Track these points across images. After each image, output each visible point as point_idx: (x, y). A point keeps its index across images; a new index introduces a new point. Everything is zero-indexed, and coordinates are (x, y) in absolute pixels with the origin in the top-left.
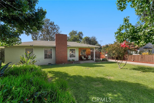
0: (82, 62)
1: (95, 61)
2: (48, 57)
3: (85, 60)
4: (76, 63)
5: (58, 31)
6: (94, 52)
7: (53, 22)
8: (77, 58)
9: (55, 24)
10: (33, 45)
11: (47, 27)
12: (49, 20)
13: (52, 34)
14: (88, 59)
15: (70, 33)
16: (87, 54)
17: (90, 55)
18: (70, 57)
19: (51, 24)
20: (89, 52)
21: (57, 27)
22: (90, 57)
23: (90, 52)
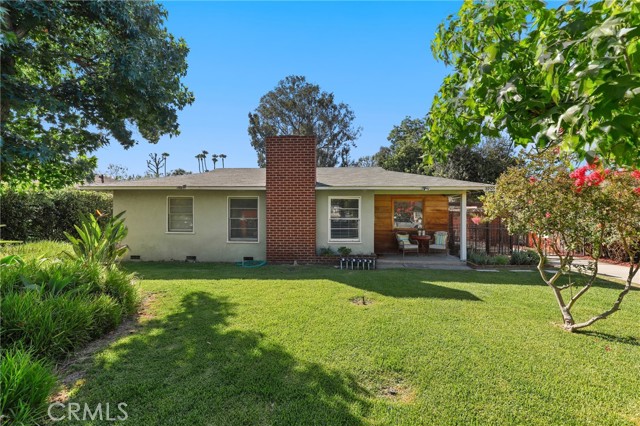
0: (390, 262)
1: (468, 265)
2: (244, 232)
3: (410, 253)
4: (355, 264)
5: (346, 126)
6: (459, 214)
7: (331, 95)
8: (364, 241)
9: (336, 102)
10: (185, 186)
11: (308, 117)
12: (316, 89)
13: (325, 142)
14: (431, 246)
15: (393, 131)
16: (428, 223)
17: (443, 227)
18: (335, 234)
19: (321, 103)
20: (439, 215)
21: (343, 111)
22: (441, 240)
23: (445, 212)
